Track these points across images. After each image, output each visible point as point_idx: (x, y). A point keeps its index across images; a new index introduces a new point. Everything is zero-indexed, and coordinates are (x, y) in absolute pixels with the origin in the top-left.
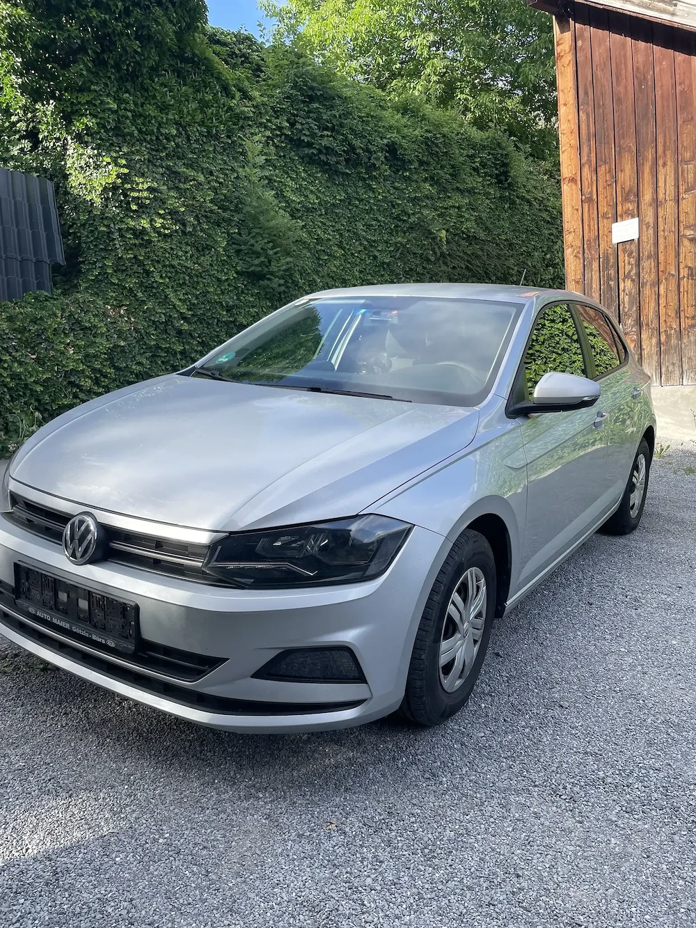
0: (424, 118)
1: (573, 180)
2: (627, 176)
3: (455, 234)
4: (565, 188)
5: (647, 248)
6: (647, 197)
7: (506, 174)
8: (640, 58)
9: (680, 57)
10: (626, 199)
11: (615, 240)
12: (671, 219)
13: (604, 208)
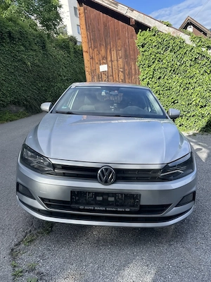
0: (18, 24)
1: (87, 52)
2: (103, 52)
3: (33, 64)
4: (84, 54)
5: (110, 73)
6: (109, 59)
7: (45, 46)
8: (105, 19)
9: (116, 21)
10: (103, 59)
11: (101, 71)
12: (116, 66)
13: (97, 61)
